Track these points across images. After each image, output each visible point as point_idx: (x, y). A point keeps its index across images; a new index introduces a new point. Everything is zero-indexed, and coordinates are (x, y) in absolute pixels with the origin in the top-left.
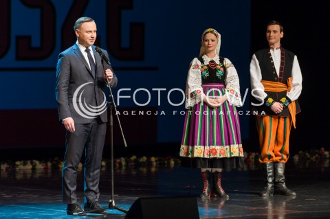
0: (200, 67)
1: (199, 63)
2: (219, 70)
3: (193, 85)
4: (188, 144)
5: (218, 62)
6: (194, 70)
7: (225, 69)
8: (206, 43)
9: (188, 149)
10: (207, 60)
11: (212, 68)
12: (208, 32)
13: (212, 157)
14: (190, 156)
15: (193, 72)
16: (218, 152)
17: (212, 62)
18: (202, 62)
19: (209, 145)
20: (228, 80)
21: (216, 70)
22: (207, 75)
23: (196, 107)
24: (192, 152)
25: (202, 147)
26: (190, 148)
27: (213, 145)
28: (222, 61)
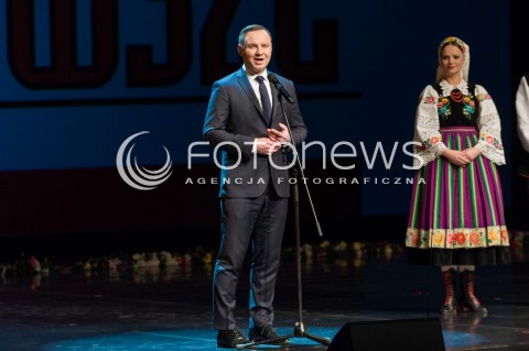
0: (436, 101)
1: (435, 94)
2: (468, 104)
3: (425, 130)
4: (418, 227)
5: (465, 91)
6: (428, 105)
7: (477, 102)
8: (446, 62)
9: (419, 235)
10: (448, 88)
11: (455, 102)
12: (447, 44)
13: (458, 246)
14: (422, 246)
15: (425, 109)
16: (468, 238)
17: (456, 91)
18: (440, 91)
19: (454, 227)
20: (482, 121)
21: (462, 105)
22: (448, 112)
23: (430, 166)
24: (426, 239)
25: (442, 231)
26: (423, 232)
27: (459, 227)
28: (471, 89)
